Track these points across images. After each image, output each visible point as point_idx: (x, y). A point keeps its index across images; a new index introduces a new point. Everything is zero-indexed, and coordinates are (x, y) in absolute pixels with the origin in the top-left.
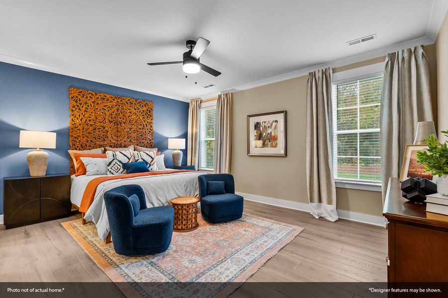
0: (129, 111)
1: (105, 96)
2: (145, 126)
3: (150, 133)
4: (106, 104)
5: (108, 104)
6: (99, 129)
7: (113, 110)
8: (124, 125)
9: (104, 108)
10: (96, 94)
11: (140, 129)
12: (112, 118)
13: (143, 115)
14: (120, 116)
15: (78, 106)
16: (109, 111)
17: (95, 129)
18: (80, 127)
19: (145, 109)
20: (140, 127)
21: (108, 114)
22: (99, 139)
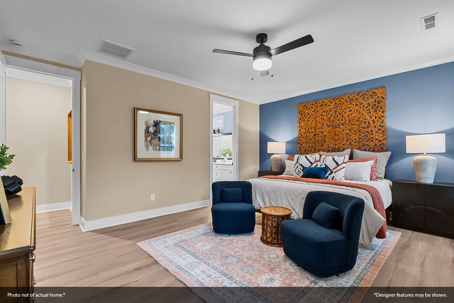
0: (349, 110)
1: (324, 102)
2: (371, 123)
3: (380, 132)
4: (324, 110)
5: (326, 109)
6: (318, 134)
7: (331, 113)
8: (342, 127)
9: (323, 113)
10: (316, 103)
11: (364, 128)
12: (330, 122)
13: (369, 109)
14: (339, 118)
15: (303, 118)
16: (327, 115)
17: (315, 135)
18: (305, 135)
19: (371, 100)
20: (363, 125)
21: (326, 119)
22: (318, 144)
